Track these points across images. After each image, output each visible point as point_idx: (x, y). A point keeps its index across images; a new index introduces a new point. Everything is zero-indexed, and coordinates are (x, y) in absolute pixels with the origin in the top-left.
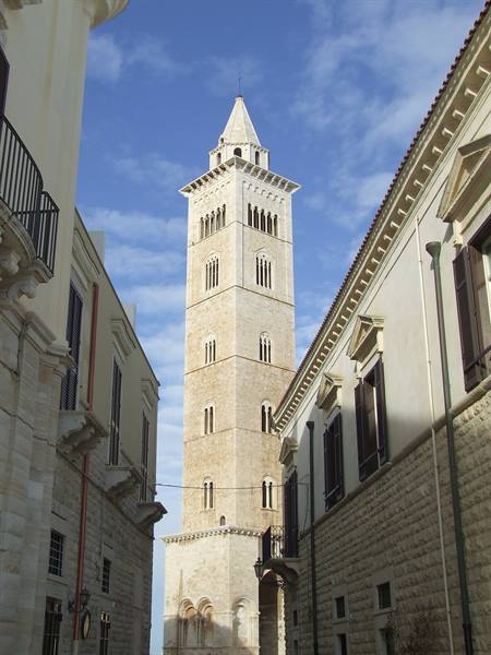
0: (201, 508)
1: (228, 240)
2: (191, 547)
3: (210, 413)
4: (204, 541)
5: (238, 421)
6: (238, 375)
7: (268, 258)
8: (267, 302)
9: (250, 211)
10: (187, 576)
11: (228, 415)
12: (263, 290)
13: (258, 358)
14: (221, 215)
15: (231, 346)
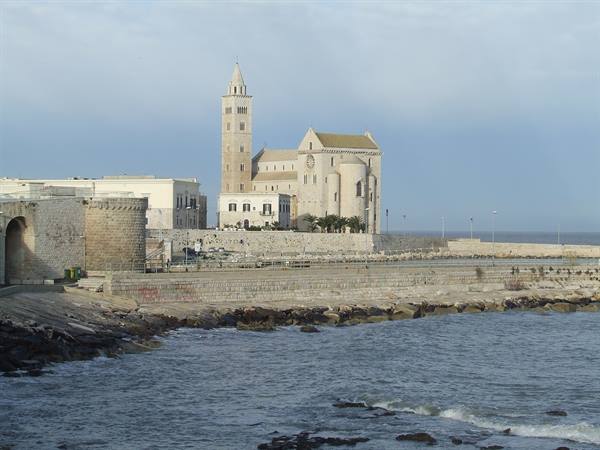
0: (226, 190)
1: (232, 118)
3: (228, 166)
5: (234, 169)
6: (234, 157)
7: (244, 121)
8: (243, 135)
9: (239, 108)
11: (232, 167)
12: (242, 132)
13: (240, 152)
14: (231, 109)
15: (232, 149)
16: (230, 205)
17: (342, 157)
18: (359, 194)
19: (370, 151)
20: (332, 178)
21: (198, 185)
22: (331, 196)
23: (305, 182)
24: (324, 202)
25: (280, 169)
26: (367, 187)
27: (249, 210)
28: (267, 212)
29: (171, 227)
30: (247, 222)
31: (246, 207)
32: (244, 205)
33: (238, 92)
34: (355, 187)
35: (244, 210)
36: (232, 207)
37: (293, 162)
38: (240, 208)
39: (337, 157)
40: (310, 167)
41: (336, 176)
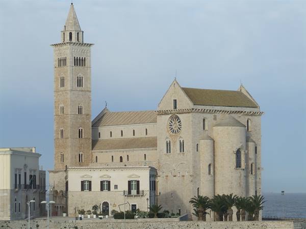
0: (60, 162)
1: (67, 72)
2: (57, 174)
3: (62, 132)
4: (61, 173)
5: (71, 136)
6: (71, 121)
7: (81, 76)
8: (81, 93)
9: (75, 59)
10: (56, 183)
11: (68, 133)
12: (80, 88)
13: (77, 113)
14: (65, 60)
15: (68, 110)
16: (83, 183)
17: (215, 118)
18: (238, 165)
19: (248, 110)
20: (205, 145)
21: (38, 156)
22: (204, 168)
23: (168, 150)
24: (195, 176)
25: (128, 135)
26: (247, 155)
27: (109, 189)
28: (134, 192)
29: (8, 219)
30: (106, 205)
31: (105, 185)
32: (102, 182)
33: (74, 39)
34: (234, 156)
35: (102, 189)
36: (86, 185)
37: (147, 126)
38: (96, 186)
39: (209, 117)
40: (175, 132)
41: (209, 142)
